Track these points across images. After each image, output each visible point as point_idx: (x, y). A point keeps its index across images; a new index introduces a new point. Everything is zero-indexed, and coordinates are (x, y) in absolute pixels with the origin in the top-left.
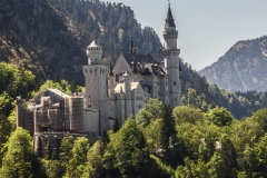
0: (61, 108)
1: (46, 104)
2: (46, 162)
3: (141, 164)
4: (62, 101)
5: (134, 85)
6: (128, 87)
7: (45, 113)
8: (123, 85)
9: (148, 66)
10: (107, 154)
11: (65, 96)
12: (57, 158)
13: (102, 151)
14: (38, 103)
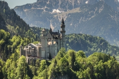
0: (35, 50)
1: (30, 48)
2: (31, 66)
3: (68, 71)
4: (35, 48)
5: (55, 43)
6: (53, 43)
7: (29, 51)
8: (51, 42)
9: (57, 36)
10: (57, 67)
11: (36, 46)
12: (35, 65)
13: (55, 66)
14: (27, 47)
